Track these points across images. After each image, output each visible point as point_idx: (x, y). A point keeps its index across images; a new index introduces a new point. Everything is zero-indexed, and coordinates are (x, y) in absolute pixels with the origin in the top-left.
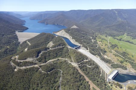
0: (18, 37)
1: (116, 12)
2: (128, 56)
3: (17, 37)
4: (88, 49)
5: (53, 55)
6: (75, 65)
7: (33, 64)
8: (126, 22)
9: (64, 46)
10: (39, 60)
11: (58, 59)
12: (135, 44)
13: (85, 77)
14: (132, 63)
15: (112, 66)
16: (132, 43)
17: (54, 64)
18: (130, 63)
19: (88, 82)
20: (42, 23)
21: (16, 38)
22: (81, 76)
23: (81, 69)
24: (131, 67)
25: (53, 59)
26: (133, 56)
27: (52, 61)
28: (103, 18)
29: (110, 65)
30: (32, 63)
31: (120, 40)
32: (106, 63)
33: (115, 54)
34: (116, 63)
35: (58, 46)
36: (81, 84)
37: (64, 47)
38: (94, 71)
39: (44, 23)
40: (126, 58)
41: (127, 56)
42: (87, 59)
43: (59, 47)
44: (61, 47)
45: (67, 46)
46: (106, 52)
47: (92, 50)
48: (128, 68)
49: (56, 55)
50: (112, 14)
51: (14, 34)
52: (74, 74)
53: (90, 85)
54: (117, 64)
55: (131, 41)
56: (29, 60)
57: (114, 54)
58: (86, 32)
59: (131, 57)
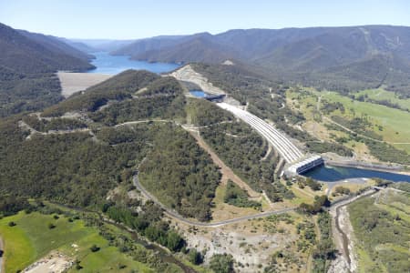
0: (62, 85)
1: (366, 33)
2: (367, 128)
3: (59, 83)
4: (244, 104)
5: (139, 111)
6: (191, 128)
7: (78, 126)
8: (392, 57)
9: (175, 94)
10: (95, 117)
11: (151, 122)
12: (403, 110)
13: (214, 157)
14: (374, 143)
15: (308, 146)
16: (396, 107)
17: (137, 130)
18: (367, 143)
19: (217, 168)
20: (140, 60)
21: (57, 86)
22: (200, 152)
23: (205, 138)
24: (368, 151)
25: (137, 120)
26: (381, 128)
27: (132, 125)
28: (321, 47)
29: (302, 145)
30: (74, 124)
31: (361, 99)
32: (292, 137)
33: (328, 124)
34: (323, 141)
35: (157, 92)
36: (196, 171)
37: (174, 97)
38: (245, 146)
39: (146, 60)
40: (360, 133)
41: (363, 128)
42: (230, 119)
43: (160, 94)
44: (167, 95)
45: (184, 93)
46: (304, 119)
47: (259, 108)
48: (355, 154)
49: (146, 112)
50: (354, 37)
51: (54, 75)
52: (181, 147)
53: (221, 175)
54: (325, 143)
55: (394, 101)
56: (69, 116)
57: (325, 125)
58: (258, 76)
59: (376, 130)
